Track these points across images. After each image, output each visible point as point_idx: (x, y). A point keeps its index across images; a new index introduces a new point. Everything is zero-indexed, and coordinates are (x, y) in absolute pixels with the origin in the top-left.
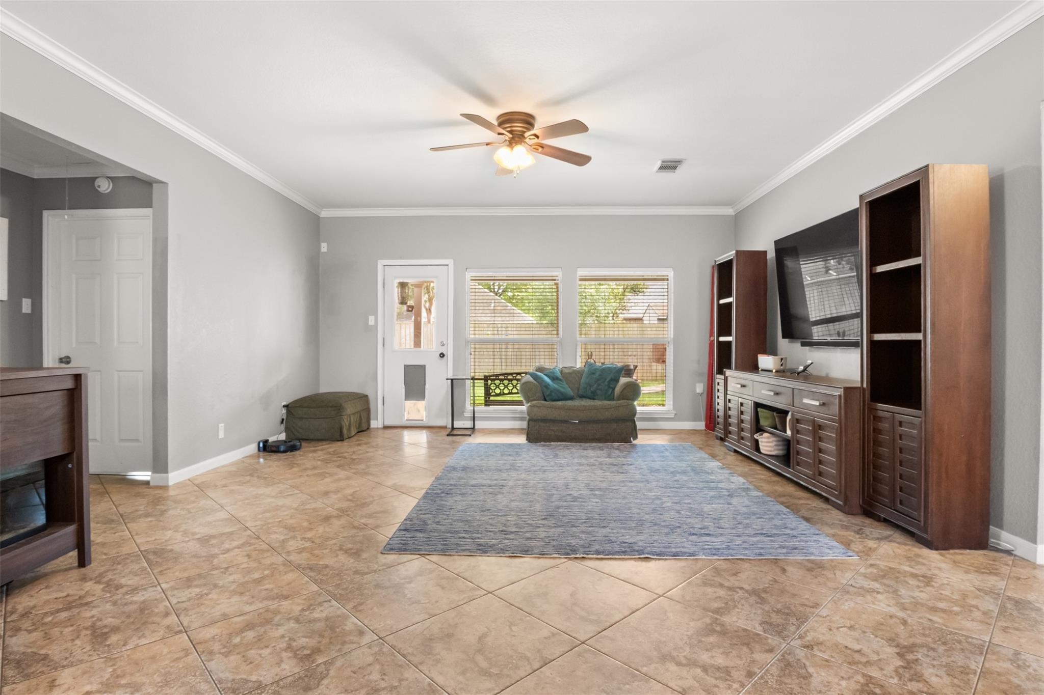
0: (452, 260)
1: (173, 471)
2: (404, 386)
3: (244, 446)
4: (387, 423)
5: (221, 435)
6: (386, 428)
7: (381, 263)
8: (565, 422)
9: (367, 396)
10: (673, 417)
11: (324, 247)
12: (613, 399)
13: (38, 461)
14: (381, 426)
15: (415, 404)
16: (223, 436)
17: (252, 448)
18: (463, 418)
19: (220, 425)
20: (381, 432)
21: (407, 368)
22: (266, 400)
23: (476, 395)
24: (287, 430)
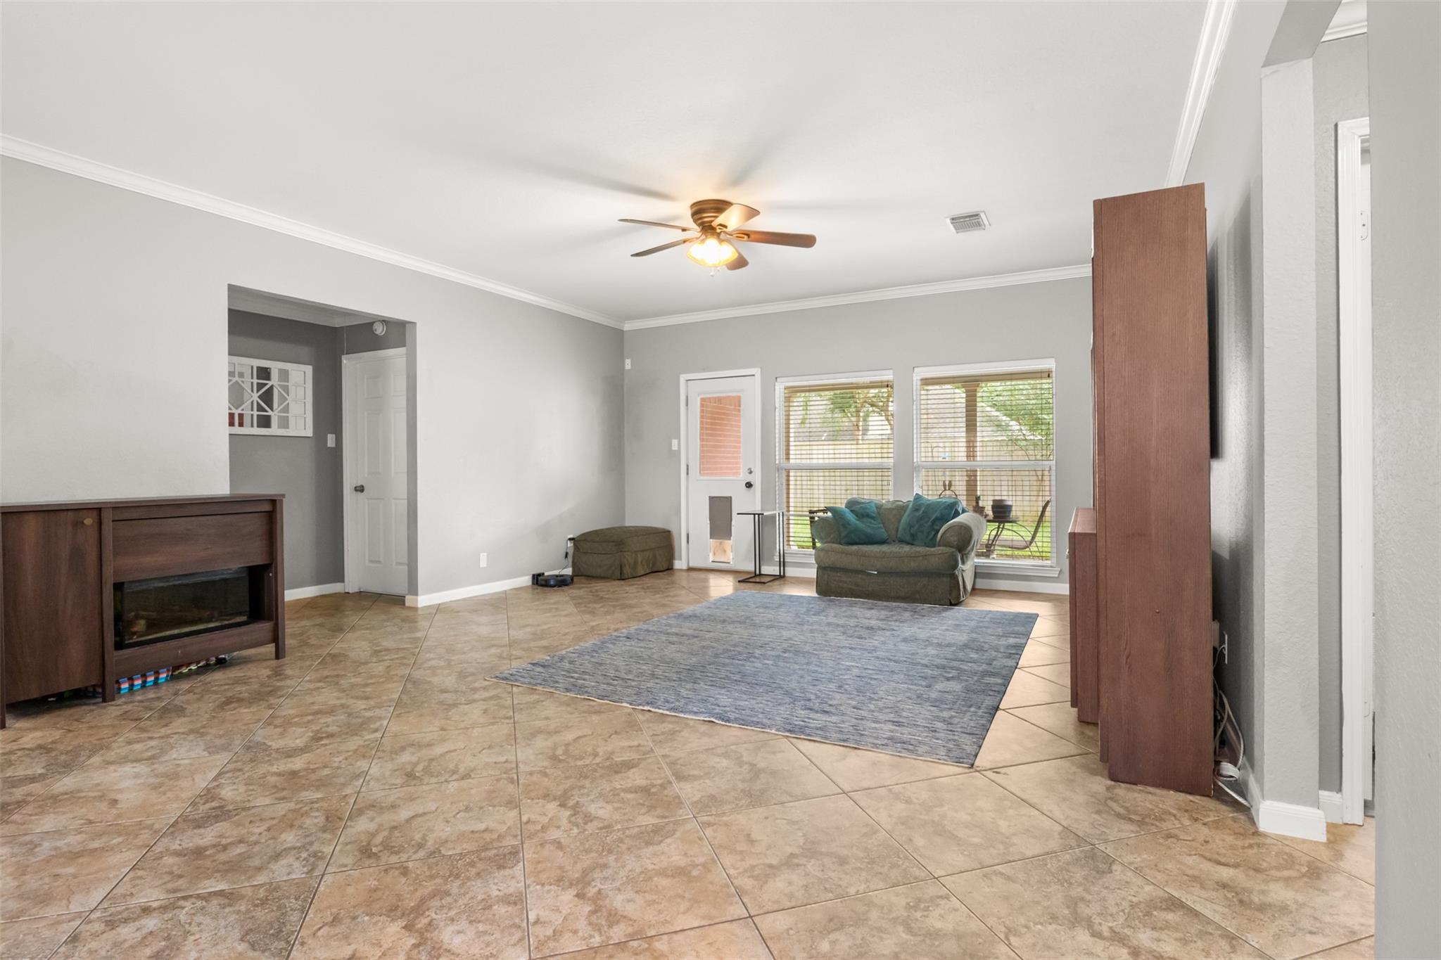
0: (759, 370)
1: (423, 594)
2: (709, 522)
3: (515, 577)
4: (692, 564)
5: (483, 564)
6: (690, 569)
7: (683, 378)
8: (862, 572)
9: (669, 532)
10: (1056, 576)
11: (628, 364)
12: (934, 546)
13: (242, 568)
14: (685, 567)
15: (721, 543)
16: (485, 566)
17: (526, 580)
18: (771, 563)
19: (481, 554)
20: (685, 574)
21: (713, 500)
22: (544, 532)
23: (791, 534)
24: (574, 565)
